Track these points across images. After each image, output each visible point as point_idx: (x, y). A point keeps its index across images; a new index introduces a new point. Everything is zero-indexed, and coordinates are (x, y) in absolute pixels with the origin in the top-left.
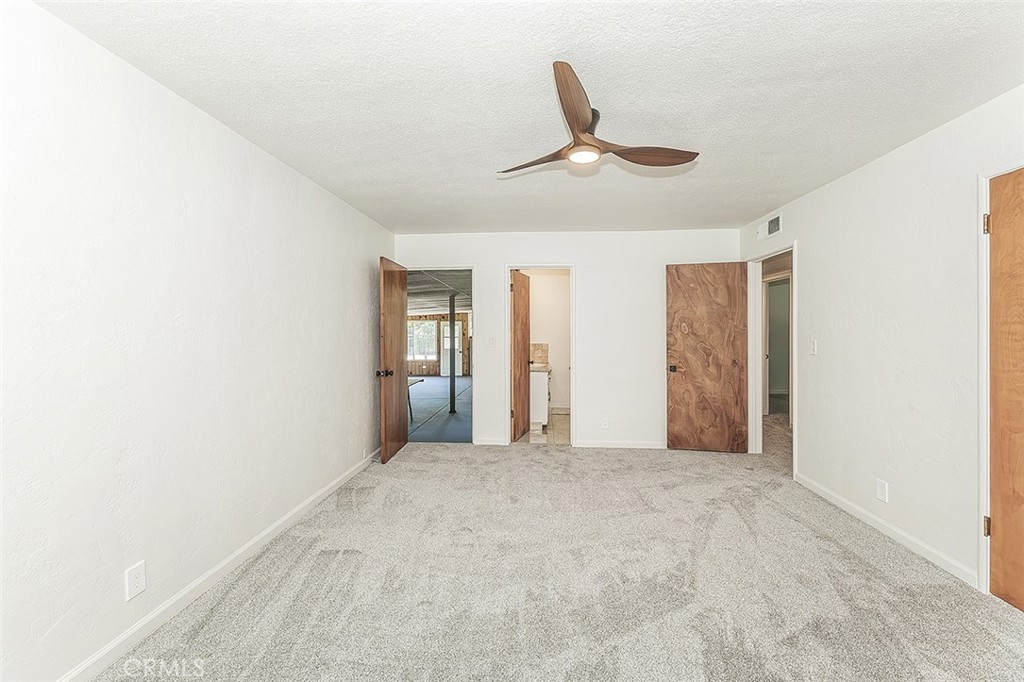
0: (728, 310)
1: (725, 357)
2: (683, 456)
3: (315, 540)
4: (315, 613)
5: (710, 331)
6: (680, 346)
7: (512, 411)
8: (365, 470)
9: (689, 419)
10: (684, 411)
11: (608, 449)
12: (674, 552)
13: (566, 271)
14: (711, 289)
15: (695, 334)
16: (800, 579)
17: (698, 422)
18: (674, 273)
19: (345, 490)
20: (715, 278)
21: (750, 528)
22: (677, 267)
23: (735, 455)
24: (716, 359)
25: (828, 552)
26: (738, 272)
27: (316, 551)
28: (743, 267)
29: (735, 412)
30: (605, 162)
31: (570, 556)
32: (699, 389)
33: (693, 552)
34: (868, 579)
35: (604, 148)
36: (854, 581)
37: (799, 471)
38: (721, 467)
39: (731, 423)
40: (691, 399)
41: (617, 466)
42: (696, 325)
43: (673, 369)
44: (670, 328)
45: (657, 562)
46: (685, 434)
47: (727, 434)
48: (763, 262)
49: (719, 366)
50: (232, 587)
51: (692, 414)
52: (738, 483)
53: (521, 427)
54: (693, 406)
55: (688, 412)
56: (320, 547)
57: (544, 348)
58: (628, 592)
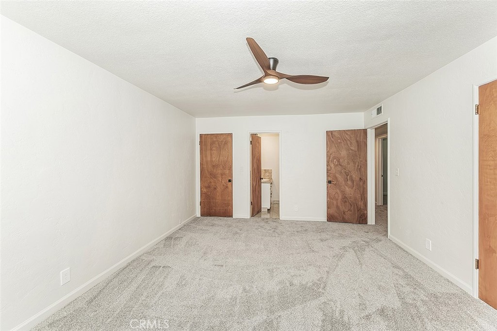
0: (357, 153)
1: (355, 176)
2: (335, 225)
3: (151, 261)
4: (145, 294)
5: (348, 163)
6: (333, 171)
7: (251, 202)
8: (180, 229)
9: (338, 207)
10: (335, 203)
11: (297, 221)
12: (319, 272)
13: (278, 135)
14: (349, 143)
15: (340, 165)
16: (379, 287)
17: (342, 208)
18: (330, 135)
19: (169, 238)
20: (351, 137)
21: (360, 261)
22: (331, 132)
23: (360, 225)
24: (351, 177)
25: (397, 274)
26: (362, 134)
27: (150, 266)
28: (365, 131)
29: (361, 204)
30: (282, 83)
31: (267, 272)
32: (343, 192)
33: (328, 272)
34: (415, 289)
35: (280, 76)
36: (407, 289)
37: (391, 234)
38: (352, 231)
39: (359, 210)
40: (339, 197)
41: (300, 229)
42: (341, 160)
43: (329, 182)
44: (328, 162)
45: (310, 276)
46: (336, 214)
47: (357, 215)
48: (376, 129)
49: (353, 181)
50: (111, 281)
51: (339, 204)
52: (359, 239)
53: (256, 210)
54: (339, 200)
55: (337, 203)
56: (153, 264)
57: (269, 172)
58: (292, 290)
